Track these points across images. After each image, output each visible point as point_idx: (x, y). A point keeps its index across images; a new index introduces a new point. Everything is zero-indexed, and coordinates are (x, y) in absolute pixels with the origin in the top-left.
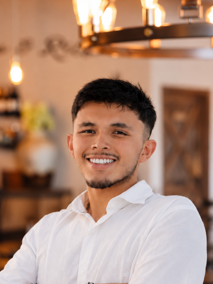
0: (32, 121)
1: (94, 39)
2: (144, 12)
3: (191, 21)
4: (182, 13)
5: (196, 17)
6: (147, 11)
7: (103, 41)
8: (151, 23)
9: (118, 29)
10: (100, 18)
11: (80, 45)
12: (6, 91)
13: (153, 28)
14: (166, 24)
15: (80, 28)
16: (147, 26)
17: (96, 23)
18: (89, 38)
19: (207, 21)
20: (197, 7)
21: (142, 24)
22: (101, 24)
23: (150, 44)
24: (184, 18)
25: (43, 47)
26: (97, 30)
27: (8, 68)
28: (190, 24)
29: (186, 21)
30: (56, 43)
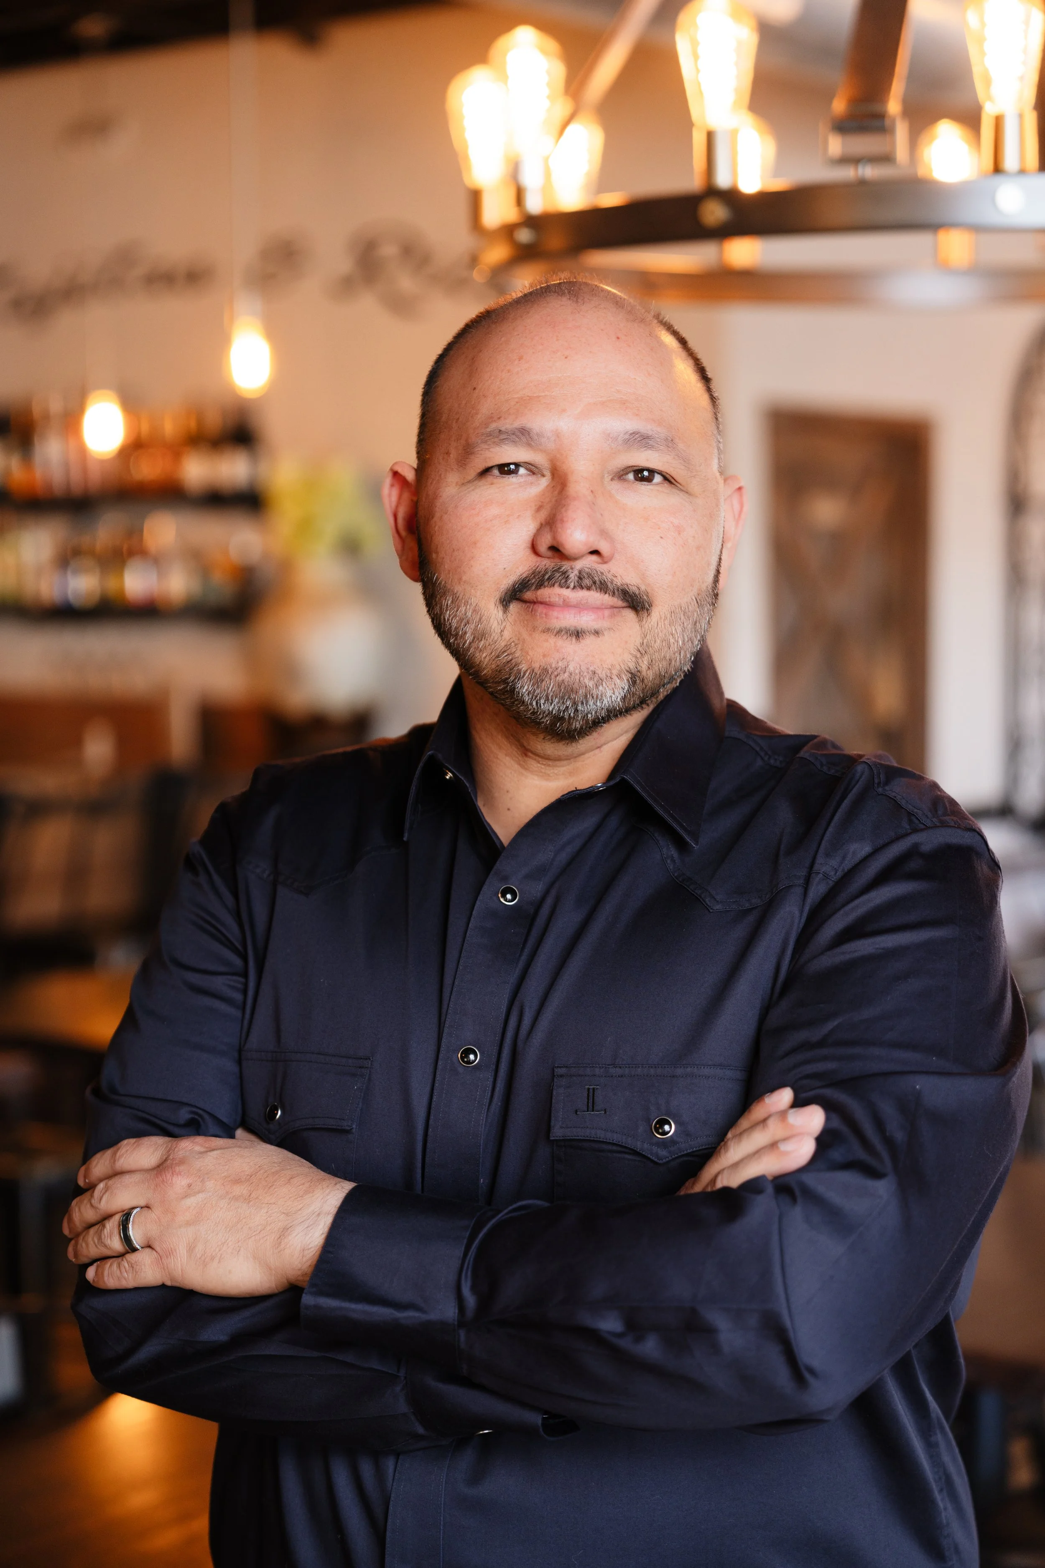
0: (306, 526)
1: (524, 236)
2: (699, 140)
3: (868, 172)
4: (835, 145)
5: (887, 159)
6: (710, 136)
7: (555, 241)
8: (723, 180)
9: (611, 200)
10: (546, 160)
11: (474, 260)
12: (214, 421)
13: (731, 197)
14: (778, 184)
15: (475, 197)
16: (712, 192)
17: (531, 180)
18: (509, 230)
19: (921, 172)
20: (887, 122)
21: (694, 183)
22: (547, 187)
23: (721, 252)
24: (845, 160)
25: (343, 264)
26: (535, 205)
27: (223, 341)
28: (862, 183)
29: (848, 173)
30: (389, 250)
